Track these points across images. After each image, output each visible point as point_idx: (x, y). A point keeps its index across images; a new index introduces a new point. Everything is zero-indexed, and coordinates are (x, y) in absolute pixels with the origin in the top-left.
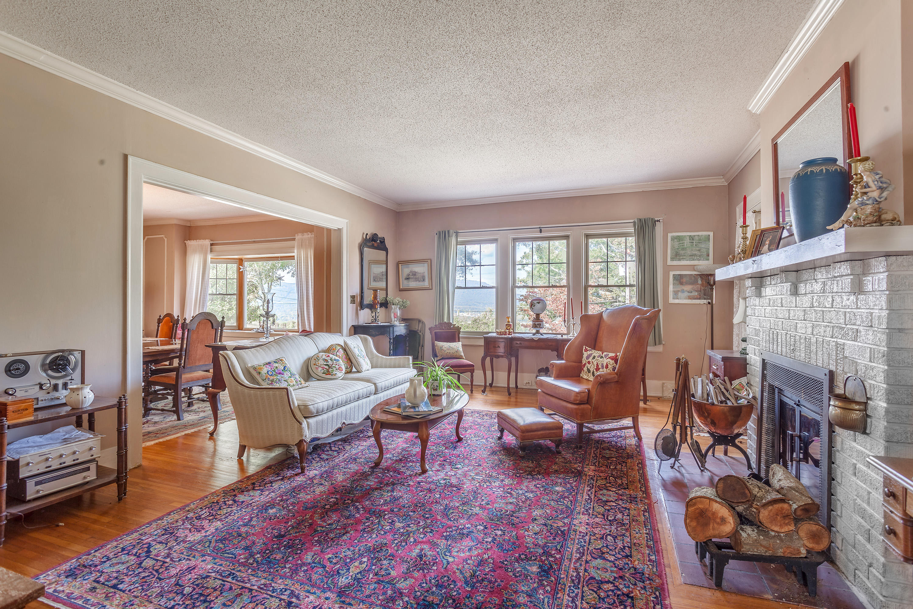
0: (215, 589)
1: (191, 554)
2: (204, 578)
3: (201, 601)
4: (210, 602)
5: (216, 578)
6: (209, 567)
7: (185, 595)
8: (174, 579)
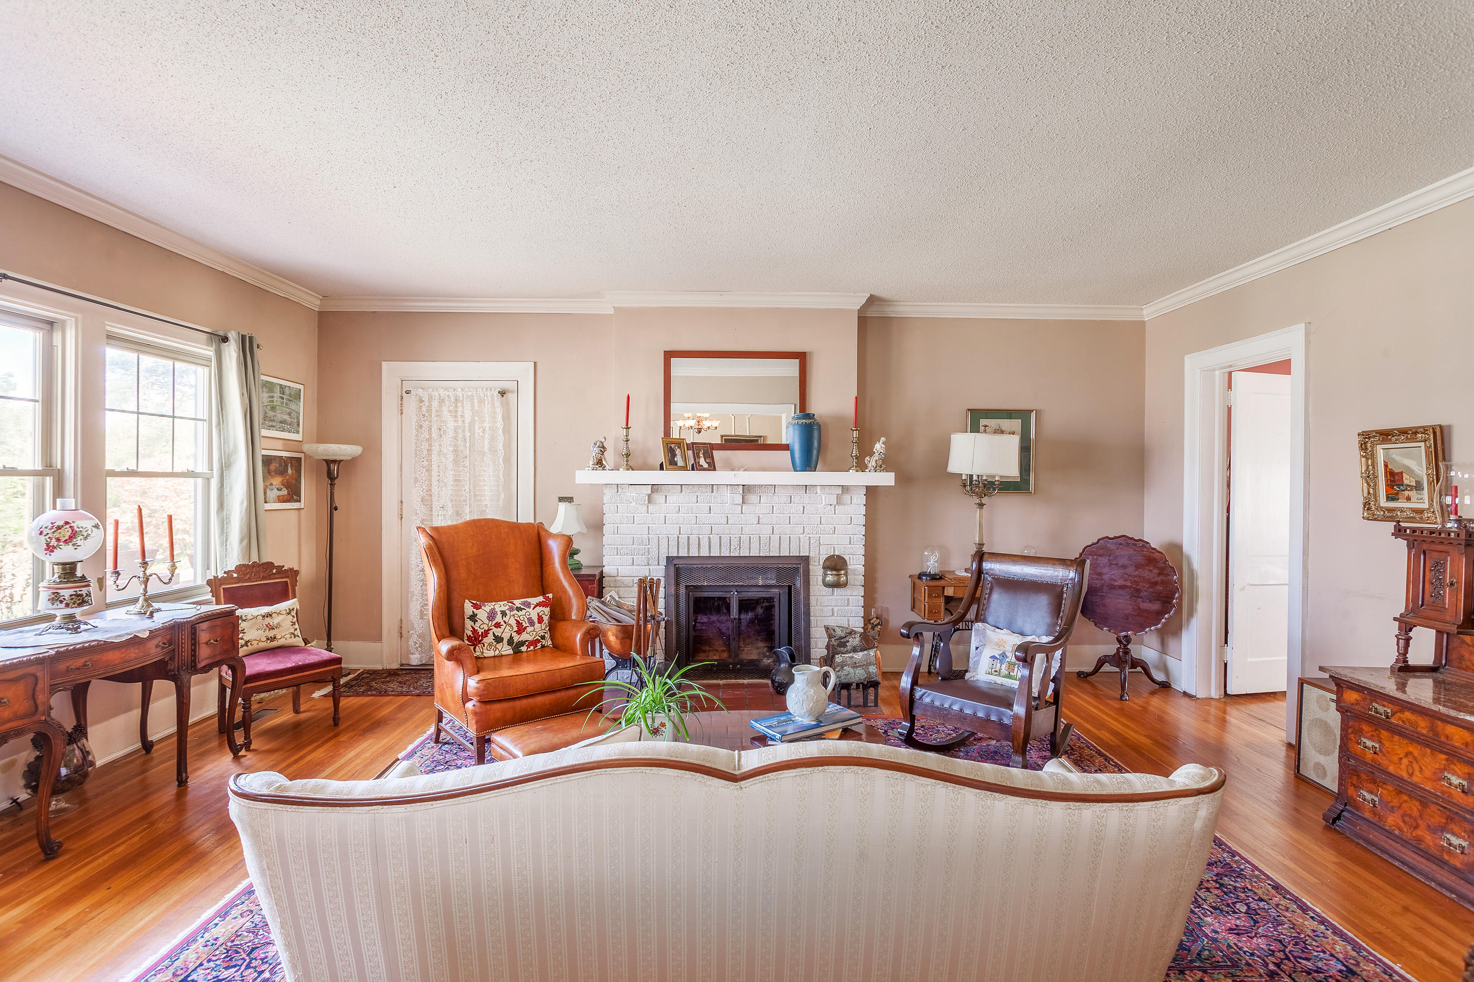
0: (1208, 890)
1: (1233, 953)
2: (1218, 909)
3: (1227, 888)
4: (1216, 881)
5: (1205, 900)
6: (1209, 919)
7: (1246, 904)
8: (1260, 930)
